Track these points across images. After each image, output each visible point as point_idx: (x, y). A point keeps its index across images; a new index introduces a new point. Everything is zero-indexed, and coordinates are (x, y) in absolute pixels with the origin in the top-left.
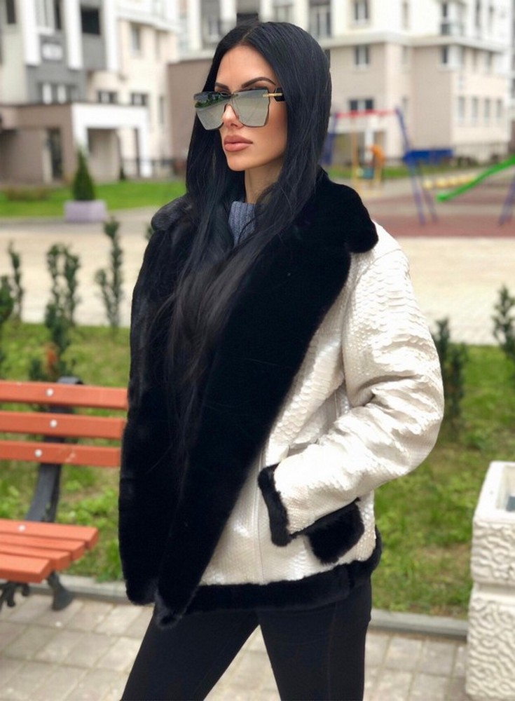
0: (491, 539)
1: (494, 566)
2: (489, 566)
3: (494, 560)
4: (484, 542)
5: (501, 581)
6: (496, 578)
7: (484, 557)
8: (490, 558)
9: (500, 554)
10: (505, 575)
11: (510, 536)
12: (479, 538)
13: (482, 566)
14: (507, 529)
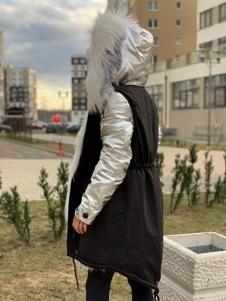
0: (201, 268)
1: (203, 281)
2: (201, 281)
3: (203, 278)
4: (199, 270)
5: (205, 287)
6: (203, 286)
7: (199, 277)
8: (201, 277)
9: (205, 274)
10: (207, 284)
11: (209, 264)
12: (196, 269)
13: (198, 281)
14: (208, 262)
